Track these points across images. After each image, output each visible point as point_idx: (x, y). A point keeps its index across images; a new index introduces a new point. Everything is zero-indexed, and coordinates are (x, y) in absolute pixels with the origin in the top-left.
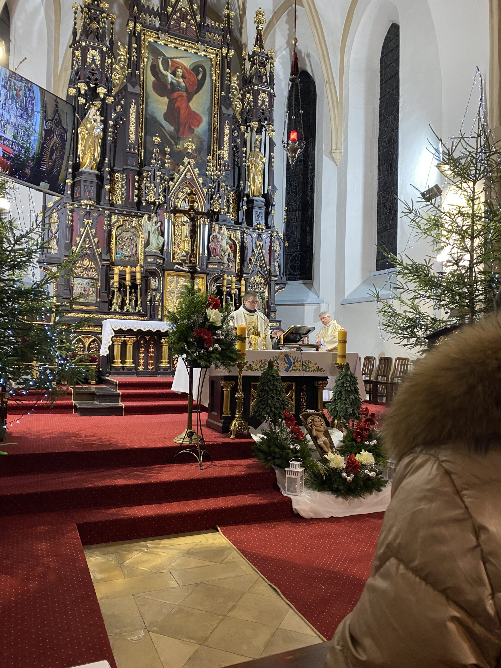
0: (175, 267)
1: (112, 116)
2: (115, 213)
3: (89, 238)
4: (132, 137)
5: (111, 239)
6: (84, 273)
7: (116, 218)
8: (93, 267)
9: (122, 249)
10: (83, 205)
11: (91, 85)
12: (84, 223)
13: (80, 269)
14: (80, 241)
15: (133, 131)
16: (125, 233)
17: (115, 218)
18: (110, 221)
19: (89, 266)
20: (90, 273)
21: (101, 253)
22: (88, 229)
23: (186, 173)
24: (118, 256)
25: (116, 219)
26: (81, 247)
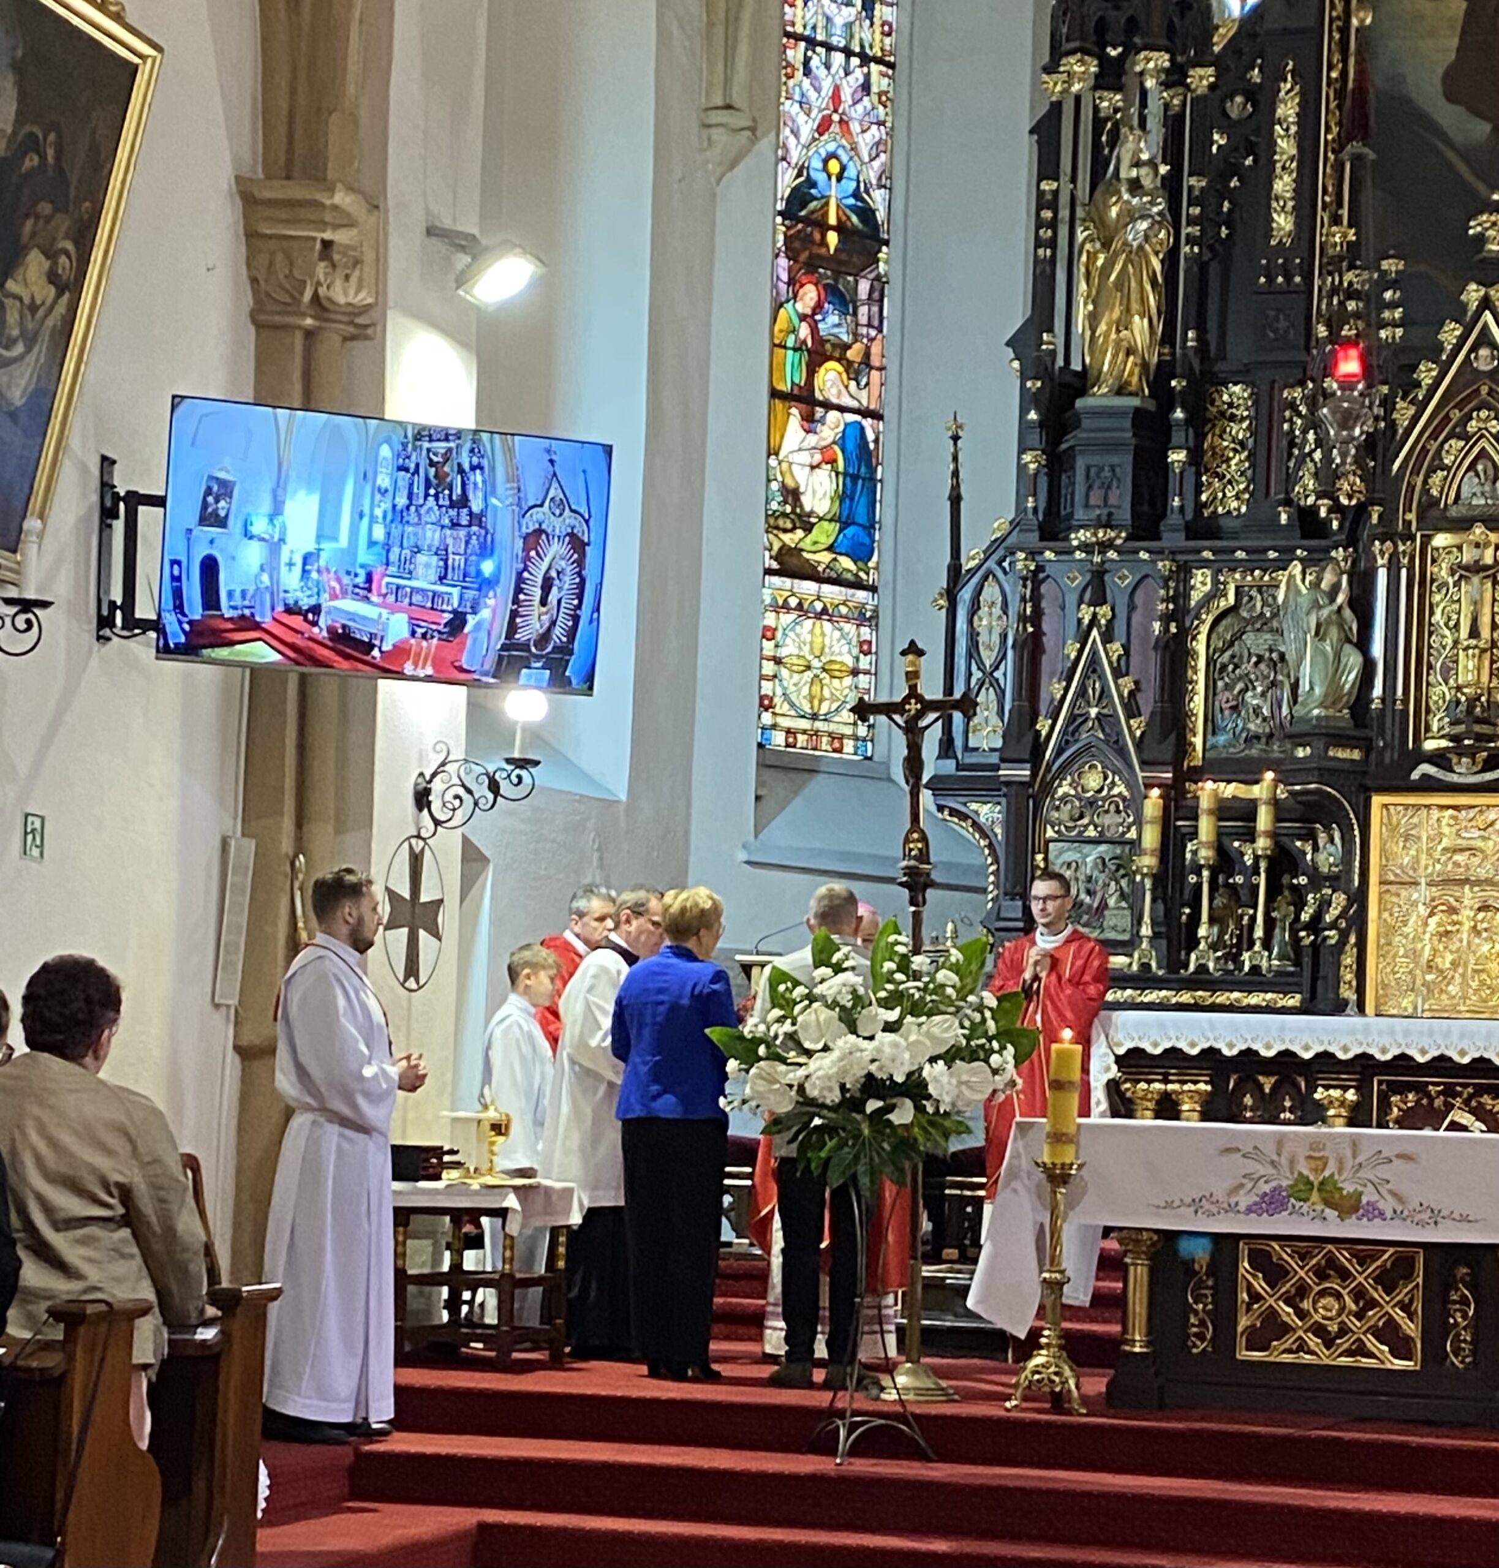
0: (1415, 775)
1: (1212, 143)
2: (1205, 564)
3: (1102, 677)
4: (1283, 222)
5: (1190, 672)
6: (1085, 821)
7: (1209, 580)
8: (1120, 794)
9: (1234, 708)
10: (1078, 548)
11: (1109, 49)
12: (1080, 621)
13: (1069, 806)
14: (1064, 697)
15: (1288, 195)
16: (1249, 638)
17: (1204, 583)
18: (1180, 597)
19: (1104, 793)
20: (1107, 820)
21: (1143, 734)
22: (1094, 641)
23: (1474, 348)
24: (1222, 739)
25: (1208, 587)
26: (1072, 718)
